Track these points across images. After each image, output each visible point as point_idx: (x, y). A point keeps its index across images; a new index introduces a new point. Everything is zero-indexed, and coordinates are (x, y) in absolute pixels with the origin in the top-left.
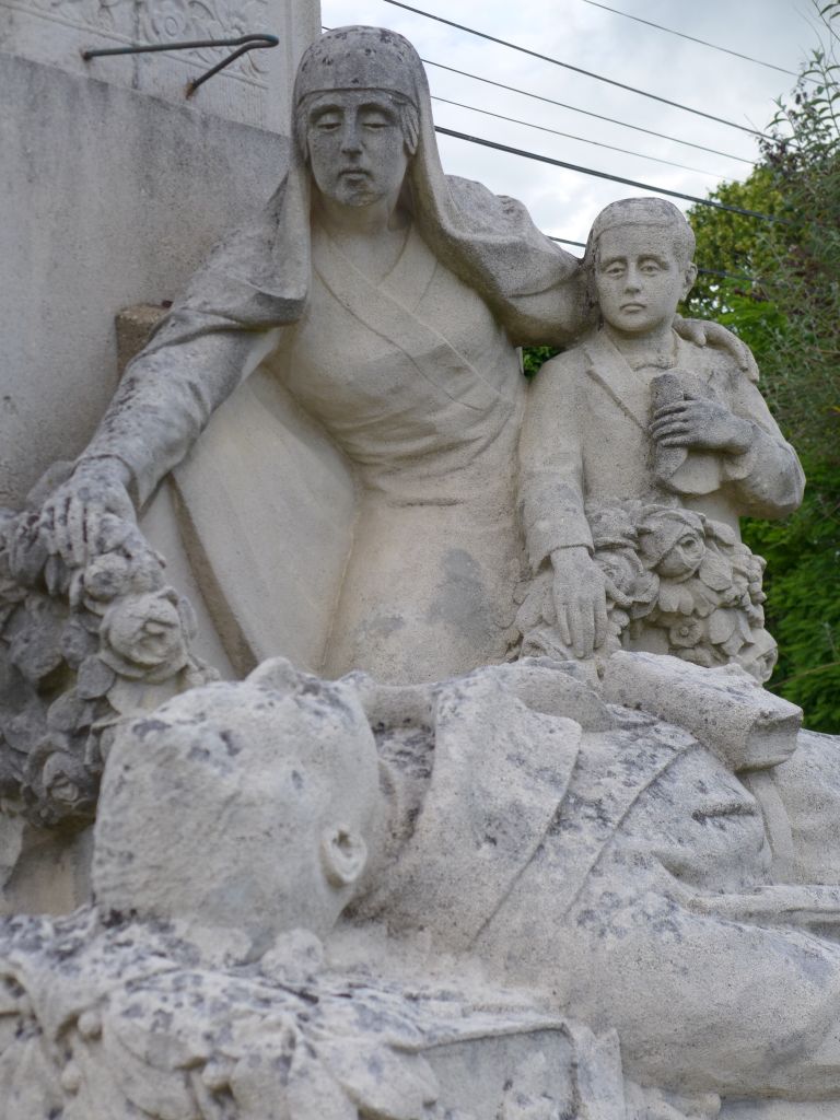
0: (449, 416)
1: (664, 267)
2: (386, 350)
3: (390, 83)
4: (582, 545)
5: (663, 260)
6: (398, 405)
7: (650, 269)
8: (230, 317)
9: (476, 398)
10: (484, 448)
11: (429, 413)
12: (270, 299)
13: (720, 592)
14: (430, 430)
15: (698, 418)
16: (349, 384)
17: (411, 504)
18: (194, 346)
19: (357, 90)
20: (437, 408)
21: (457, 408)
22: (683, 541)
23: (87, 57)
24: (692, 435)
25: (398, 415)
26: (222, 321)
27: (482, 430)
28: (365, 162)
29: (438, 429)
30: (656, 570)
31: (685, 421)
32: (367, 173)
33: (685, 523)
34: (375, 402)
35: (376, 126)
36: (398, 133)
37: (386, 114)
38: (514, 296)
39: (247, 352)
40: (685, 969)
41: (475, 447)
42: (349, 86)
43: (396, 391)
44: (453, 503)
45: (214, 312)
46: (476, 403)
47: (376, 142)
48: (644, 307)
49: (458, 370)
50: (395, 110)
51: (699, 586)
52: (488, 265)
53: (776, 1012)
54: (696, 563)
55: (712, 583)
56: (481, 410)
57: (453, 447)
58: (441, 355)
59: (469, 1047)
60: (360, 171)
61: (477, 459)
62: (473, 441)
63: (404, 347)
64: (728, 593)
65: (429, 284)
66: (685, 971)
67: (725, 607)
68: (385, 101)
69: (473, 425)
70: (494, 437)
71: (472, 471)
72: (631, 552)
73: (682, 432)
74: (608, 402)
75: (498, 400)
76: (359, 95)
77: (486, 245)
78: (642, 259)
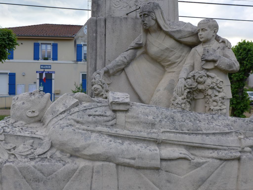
0: (172, 58)
1: (206, 30)
2: (158, 49)
3: (147, 10)
4: (183, 78)
5: (206, 29)
6: (164, 57)
7: (204, 31)
8: (133, 47)
9: (176, 55)
10: (180, 63)
11: (169, 58)
12: (137, 44)
13: (209, 86)
14: (170, 61)
15: (206, 55)
16: (154, 55)
17: (169, 72)
18: (128, 51)
19: (143, 12)
20: (170, 57)
21: (173, 57)
22: (200, 77)
23: (127, 14)
24: (205, 58)
25: (164, 59)
26: (132, 47)
27: (179, 60)
28: (145, 22)
29: (171, 60)
30: (197, 82)
31: (204, 56)
32: (146, 24)
33: (200, 74)
34: (159, 57)
35: (146, 17)
36: (150, 17)
37: (147, 14)
38: (179, 38)
39: (137, 51)
40: (61, 134)
41: (178, 63)
42: (142, 12)
43: (162, 55)
44: (174, 72)
45: (131, 47)
46: (176, 56)
47: (147, 19)
48: (203, 37)
49: (172, 51)
50: (149, 14)
51: (205, 85)
52: (172, 34)
53: (74, 144)
54: (203, 81)
55: (207, 84)
56: (178, 57)
57: (174, 63)
58: (167, 49)
59: (16, 136)
60: (145, 24)
61: (178, 65)
62: (178, 62)
63: (161, 48)
64: (210, 86)
65: (165, 38)
66: (60, 134)
67: (210, 88)
68: (146, 13)
69: (177, 59)
70: (181, 61)
71: (178, 67)
72: (192, 79)
73: (204, 58)
74: (198, 54)
75: (181, 55)
76: (143, 13)
77: (171, 31)
78: (202, 29)
